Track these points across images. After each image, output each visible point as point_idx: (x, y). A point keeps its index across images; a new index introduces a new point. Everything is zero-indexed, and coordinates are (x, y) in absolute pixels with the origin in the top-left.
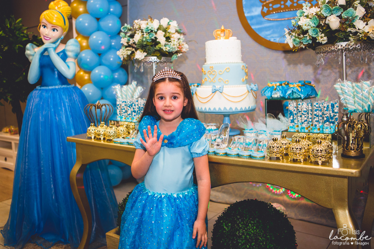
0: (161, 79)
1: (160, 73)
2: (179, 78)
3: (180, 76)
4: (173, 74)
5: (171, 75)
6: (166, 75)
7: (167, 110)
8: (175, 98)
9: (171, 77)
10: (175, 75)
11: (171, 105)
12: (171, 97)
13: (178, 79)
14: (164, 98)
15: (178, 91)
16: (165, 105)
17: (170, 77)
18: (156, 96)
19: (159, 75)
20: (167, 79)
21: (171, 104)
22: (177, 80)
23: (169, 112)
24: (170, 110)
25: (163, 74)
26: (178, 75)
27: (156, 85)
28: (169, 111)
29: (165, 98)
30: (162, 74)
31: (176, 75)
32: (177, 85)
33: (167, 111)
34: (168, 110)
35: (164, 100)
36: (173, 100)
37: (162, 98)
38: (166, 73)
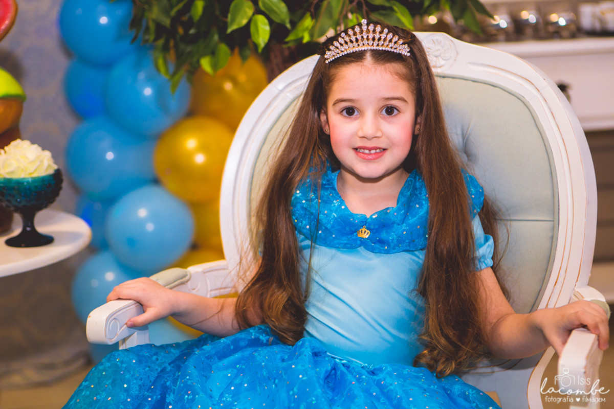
0: (348, 55)
1: (347, 39)
2: (404, 50)
3: (406, 46)
4: (385, 40)
5: (381, 42)
6: (365, 42)
7: (365, 148)
8: (390, 110)
9: (381, 48)
10: (390, 41)
11: (379, 134)
12: (381, 109)
13: (400, 55)
14: (356, 113)
15: (401, 90)
16: (361, 134)
17: (375, 48)
18: (334, 104)
19: (341, 45)
20: (368, 55)
21: (380, 130)
22: (398, 57)
23: (370, 154)
24: (375, 148)
25: (353, 38)
26: (401, 42)
27: (333, 71)
28: (373, 152)
29: (362, 113)
30: (351, 41)
31: (395, 43)
32: (397, 74)
33: (367, 151)
34: (370, 149)
35: (356, 119)
36: (383, 118)
37: (350, 111)
38: (365, 37)
